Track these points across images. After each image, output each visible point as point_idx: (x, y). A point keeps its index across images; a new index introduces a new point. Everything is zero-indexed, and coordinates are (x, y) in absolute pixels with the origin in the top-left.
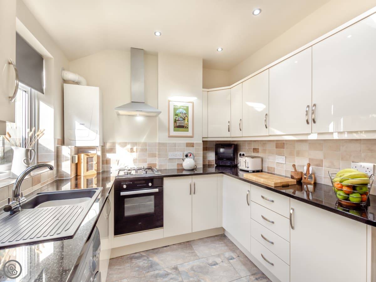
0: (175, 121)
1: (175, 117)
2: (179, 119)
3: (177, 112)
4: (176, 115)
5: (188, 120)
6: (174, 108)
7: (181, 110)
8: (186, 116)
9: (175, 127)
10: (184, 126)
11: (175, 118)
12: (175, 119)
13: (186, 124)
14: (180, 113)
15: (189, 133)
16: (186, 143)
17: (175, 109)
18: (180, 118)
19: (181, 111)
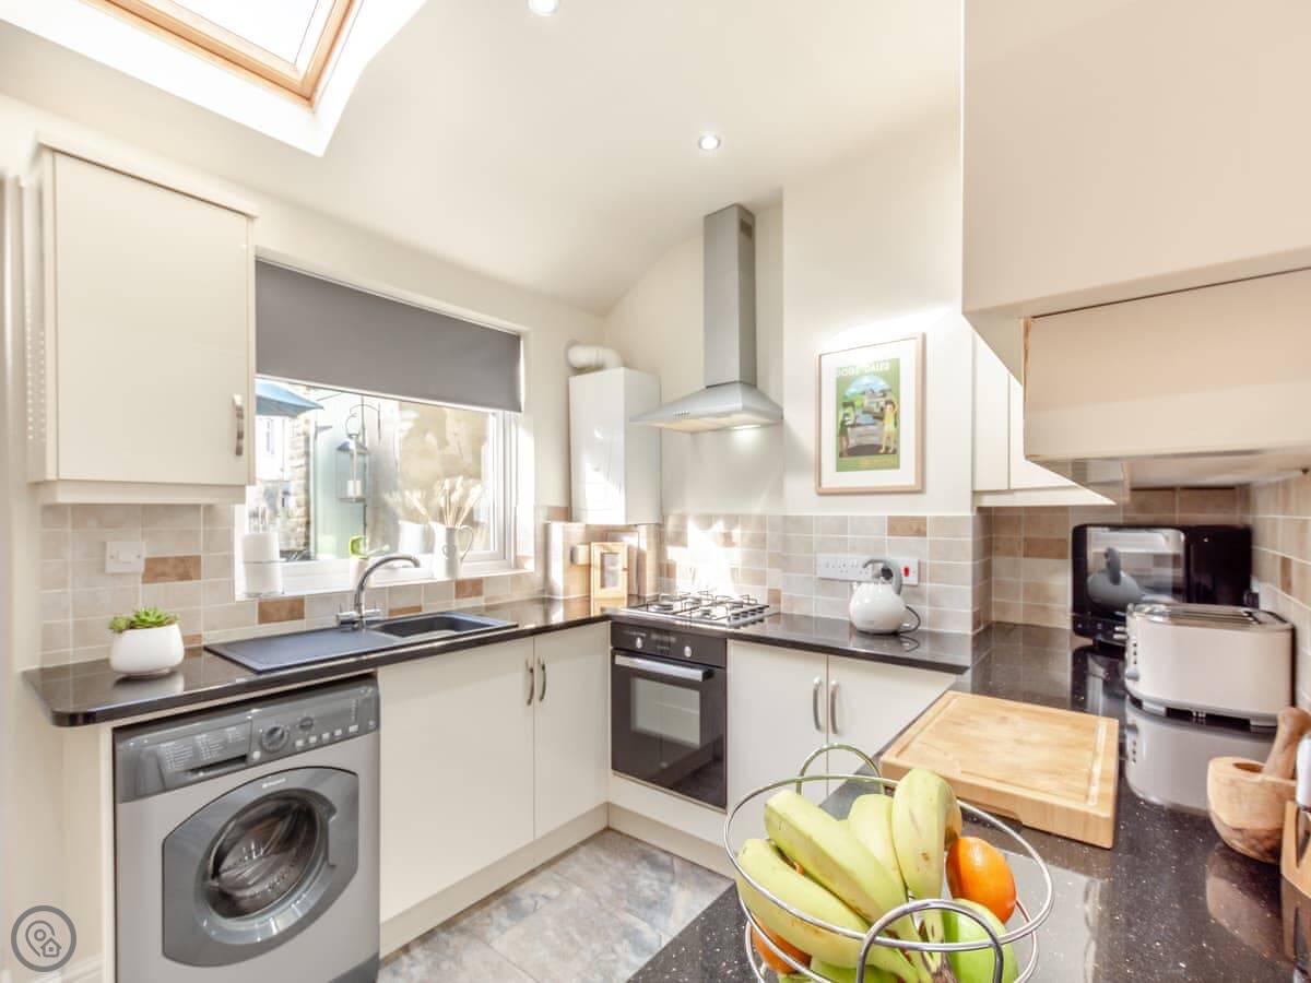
0: (843, 430)
1: (841, 413)
2: (858, 422)
3: (852, 390)
4: (846, 405)
5: (896, 416)
6: (838, 379)
7: (866, 380)
8: (887, 403)
9: (841, 455)
10: (880, 447)
11: (841, 418)
12: (843, 422)
13: (889, 438)
14: (864, 393)
15: (904, 476)
16: (890, 518)
17: (843, 383)
18: (864, 412)
19: (867, 385)
